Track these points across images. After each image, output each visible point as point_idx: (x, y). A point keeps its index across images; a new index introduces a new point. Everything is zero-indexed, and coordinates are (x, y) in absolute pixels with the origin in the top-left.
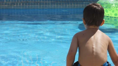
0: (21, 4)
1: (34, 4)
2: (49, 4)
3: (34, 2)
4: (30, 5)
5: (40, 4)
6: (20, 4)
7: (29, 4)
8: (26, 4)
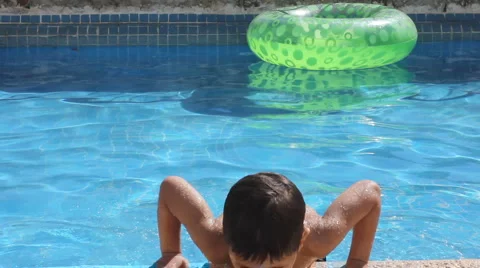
0: (98, 31)
1: (143, 31)
2: (193, 30)
3: (141, 24)
4: (128, 35)
5: (163, 31)
6: (93, 30)
7: (124, 31)
8: (113, 31)
